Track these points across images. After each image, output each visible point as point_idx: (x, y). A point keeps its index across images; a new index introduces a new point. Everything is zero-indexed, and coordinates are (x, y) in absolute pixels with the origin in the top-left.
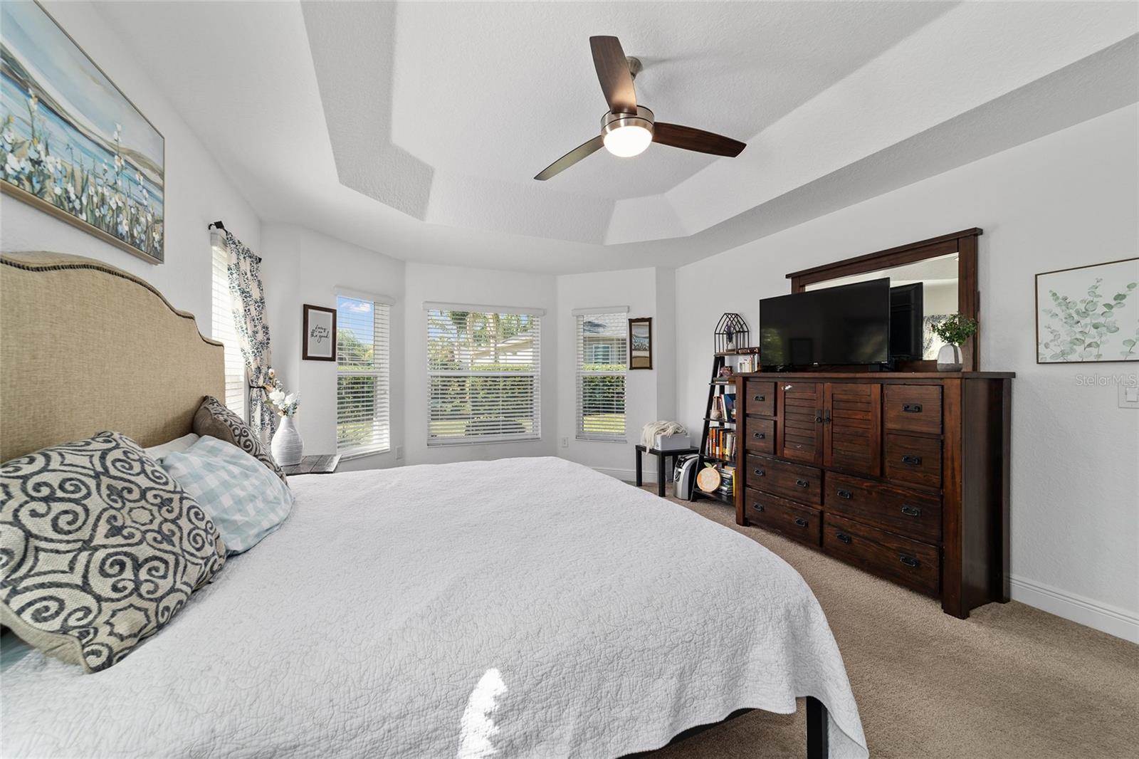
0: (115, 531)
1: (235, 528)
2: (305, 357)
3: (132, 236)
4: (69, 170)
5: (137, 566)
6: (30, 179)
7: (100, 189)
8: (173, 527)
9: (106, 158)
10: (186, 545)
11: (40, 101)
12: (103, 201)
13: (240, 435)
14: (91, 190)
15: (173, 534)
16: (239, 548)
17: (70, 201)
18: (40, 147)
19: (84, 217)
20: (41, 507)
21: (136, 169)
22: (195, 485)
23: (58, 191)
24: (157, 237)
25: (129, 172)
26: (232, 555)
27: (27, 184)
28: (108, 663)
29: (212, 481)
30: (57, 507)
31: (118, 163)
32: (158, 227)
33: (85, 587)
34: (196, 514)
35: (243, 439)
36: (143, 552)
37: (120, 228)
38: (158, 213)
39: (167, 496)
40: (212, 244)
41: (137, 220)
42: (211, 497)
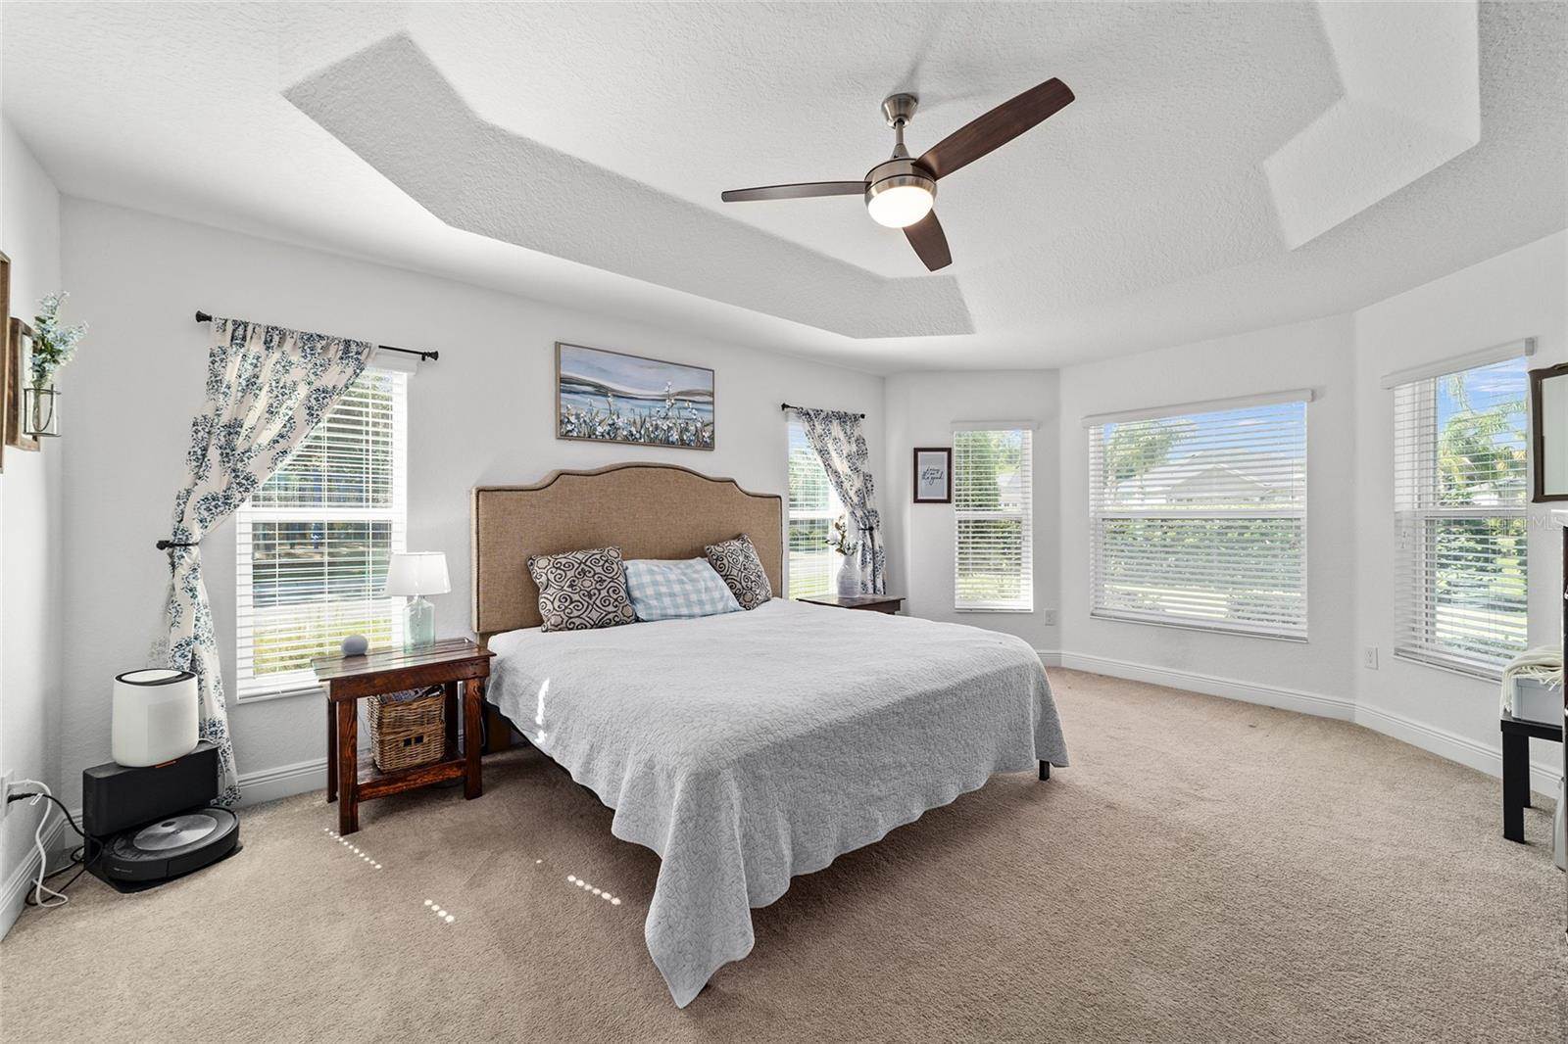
0: (571, 586)
1: (648, 607)
2: (916, 501)
3: (682, 440)
4: (632, 420)
5: (572, 602)
6: (608, 434)
7: (654, 423)
8: (596, 592)
9: (660, 404)
10: (598, 603)
11: (614, 396)
12: (657, 427)
13: (717, 560)
14: (648, 425)
15: (595, 594)
16: (644, 618)
17: (632, 435)
18: (615, 417)
19: (643, 440)
20: (554, 570)
21: (685, 400)
22: (634, 579)
23: (625, 433)
24: (706, 435)
25: (679, 404)
26: (638, 620)
27: (607, 437)
28: (546, 631)
29: (647, 579)
30: (559, 571)
31: (668, 403)
32: (710, 428)
33: (552, 603)
34: (614, 591)
35: (719, 563)
36: (576, 597)
37: (671, 439)
38: (708, 418)
39: (604, 578)
40: (787, 421)
41: (687, 430)
42: (641, 586)
